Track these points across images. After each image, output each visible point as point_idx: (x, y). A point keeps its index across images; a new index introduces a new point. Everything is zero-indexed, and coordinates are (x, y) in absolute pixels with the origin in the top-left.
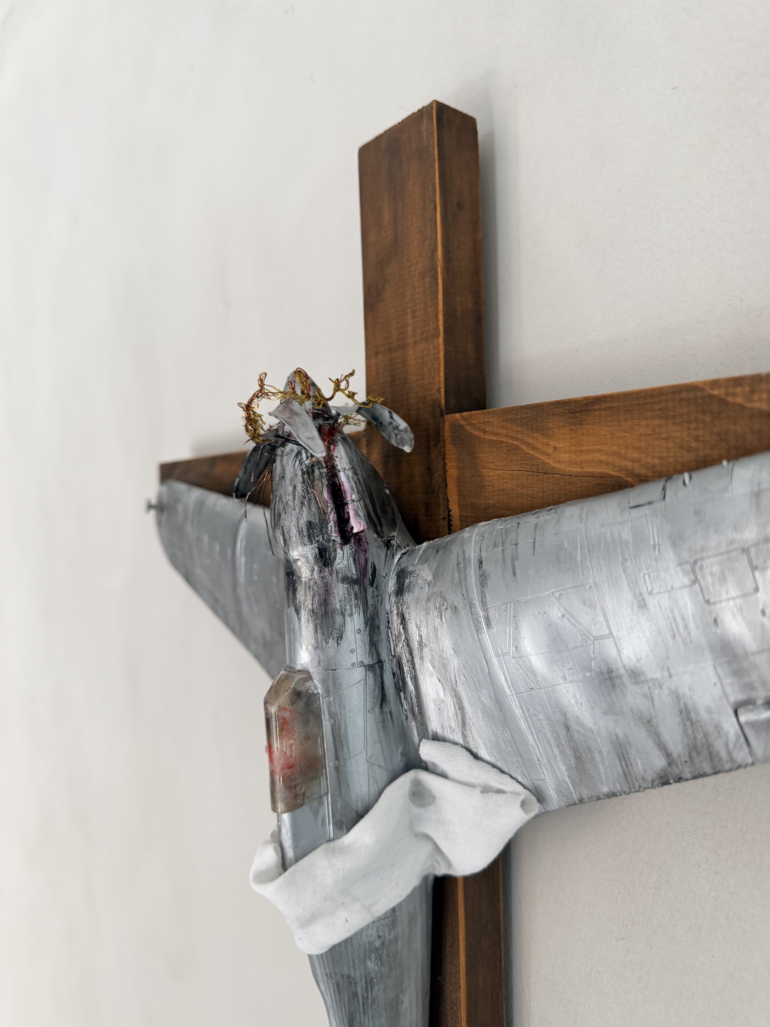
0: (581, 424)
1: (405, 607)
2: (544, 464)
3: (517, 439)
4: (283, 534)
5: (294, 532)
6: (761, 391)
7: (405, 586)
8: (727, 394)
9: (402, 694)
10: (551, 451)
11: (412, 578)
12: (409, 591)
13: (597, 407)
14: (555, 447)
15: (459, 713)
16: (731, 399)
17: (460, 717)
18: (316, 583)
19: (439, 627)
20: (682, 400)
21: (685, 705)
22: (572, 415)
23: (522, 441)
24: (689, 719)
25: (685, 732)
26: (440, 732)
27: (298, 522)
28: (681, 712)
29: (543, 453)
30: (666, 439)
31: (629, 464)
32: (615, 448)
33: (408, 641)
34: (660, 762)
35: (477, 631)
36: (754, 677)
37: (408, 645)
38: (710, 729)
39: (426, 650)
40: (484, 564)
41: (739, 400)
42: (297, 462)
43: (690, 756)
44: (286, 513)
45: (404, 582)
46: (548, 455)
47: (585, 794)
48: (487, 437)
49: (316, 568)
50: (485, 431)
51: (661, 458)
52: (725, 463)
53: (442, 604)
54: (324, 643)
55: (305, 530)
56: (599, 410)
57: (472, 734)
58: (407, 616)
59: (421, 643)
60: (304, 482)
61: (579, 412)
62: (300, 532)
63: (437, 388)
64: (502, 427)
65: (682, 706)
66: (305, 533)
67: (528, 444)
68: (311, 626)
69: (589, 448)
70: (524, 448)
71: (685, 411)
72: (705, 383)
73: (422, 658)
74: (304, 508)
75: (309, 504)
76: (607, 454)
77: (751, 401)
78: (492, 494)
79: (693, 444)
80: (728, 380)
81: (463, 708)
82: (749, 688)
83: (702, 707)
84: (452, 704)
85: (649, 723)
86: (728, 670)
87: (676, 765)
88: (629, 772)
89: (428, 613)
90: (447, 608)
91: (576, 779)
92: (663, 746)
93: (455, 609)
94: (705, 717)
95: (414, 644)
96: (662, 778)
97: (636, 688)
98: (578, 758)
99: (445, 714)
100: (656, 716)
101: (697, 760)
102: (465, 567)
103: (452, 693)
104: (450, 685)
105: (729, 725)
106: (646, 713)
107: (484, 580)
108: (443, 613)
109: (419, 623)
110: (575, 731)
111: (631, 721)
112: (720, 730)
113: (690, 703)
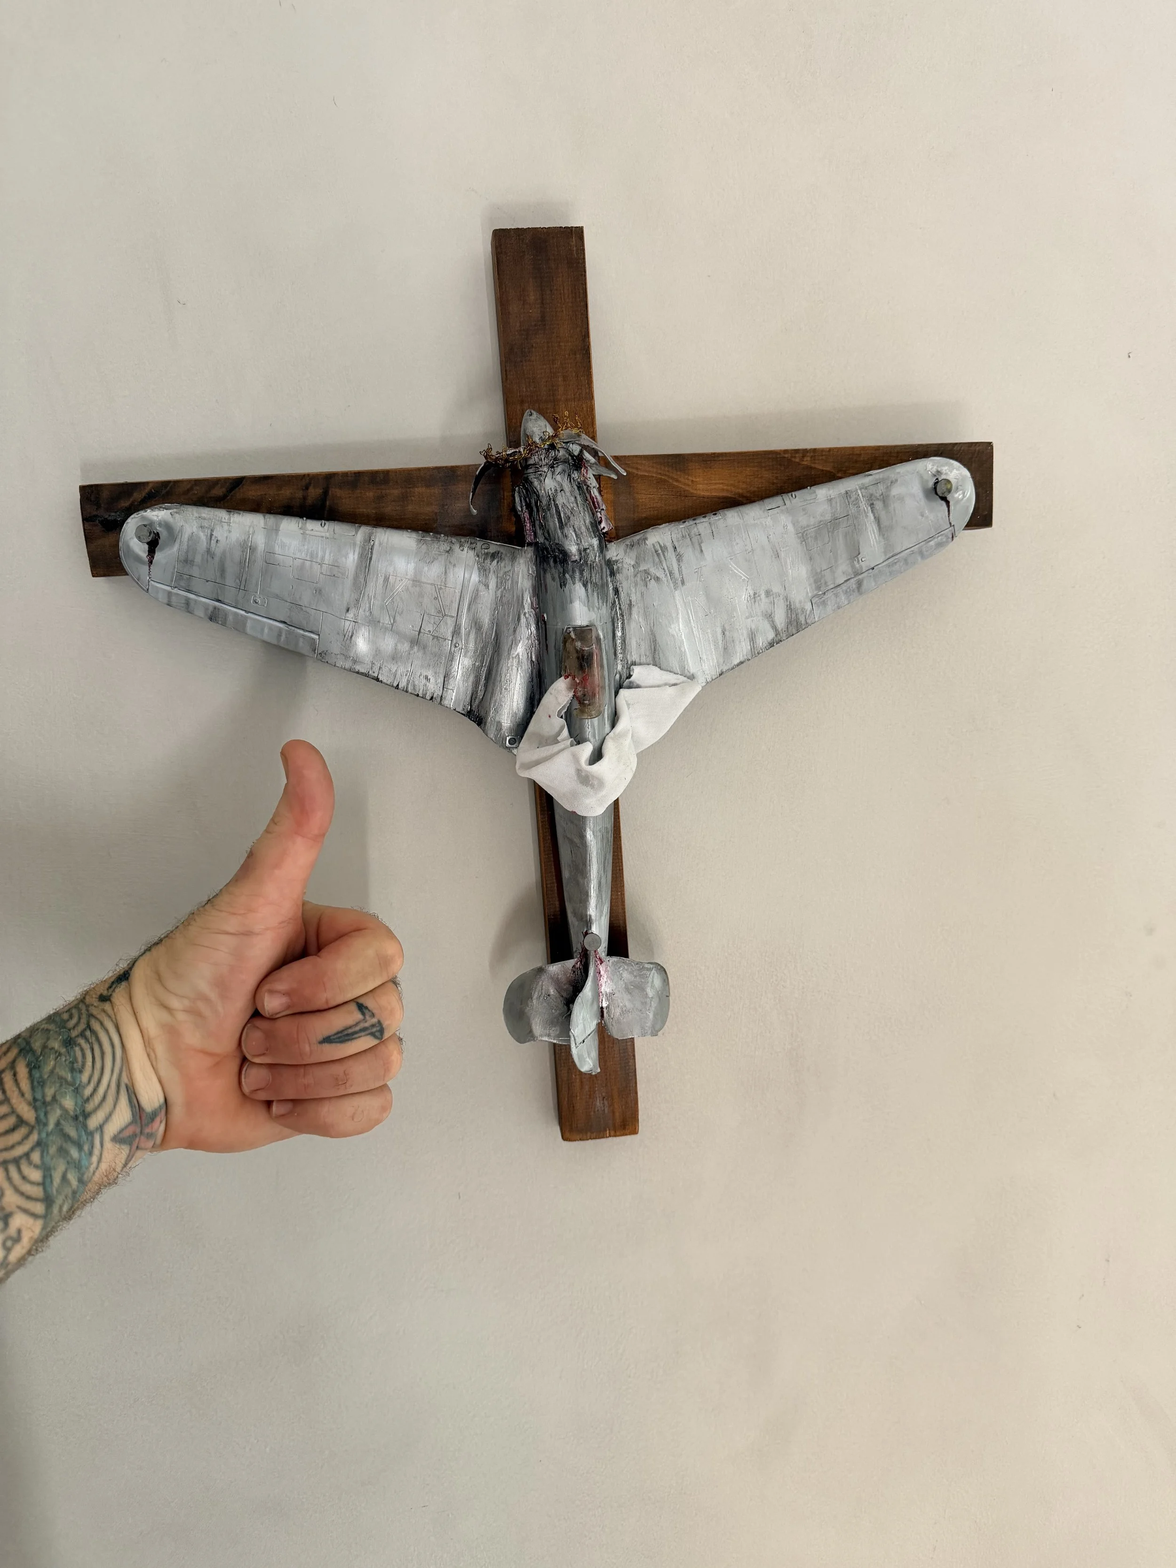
0: (710, 468)
1: (618, 583)
2: (685, 490)
3: (666, 475)
5: (583, 529)
6: (808, 456)
8: (792, 457)
9: (614, 642)
10: (690, 483)
11: (618, 564)
12: (619, 573)
13: (721, 458)
14: (693, 481)
16: (793, 459)
17: (653, 647)
18: (596, 564)
19: (645, 592)
20: (769, 458)
21: (789, 601)
22: (705, 463)
23: (669, 476)
24: (791, 609)
25: (787, 617)
28: (787, 606)
29: (685, 484)
30: (761, 477)
31: (741, 491)
32: (732, 482)
33: (620, 606)
34: (771, 635)
36: (823, 581)
37: (620, 608)
38: (799, 611)
39: (634, 609)
41: (797, 460)
43: (787, 627)
44: (574, 516)
46: (689, 485)
47: (725, 668)
48: (640, 473)
50: (637, 469)
52: (809, 488)
53: (646, 577)
54: (602, 605)
55: (590, 527)
56: (722, 461)
57: (659, 656)
58: (620, 589)
59: (630, 605)
62: (588, 529)
64: (653, 467)
65: (788, 603)
67: (672, 478)
69: (716, 482)
70: (671, 481)
71: (771, 464)
72: (781, 451)
73: (630, 614)
74: (586, 513)
76: (728, 485)
77: (803, 461)
78: (644, 510)
79: (775, 481)
80: (793, 450)
81: (656, 640)
82: (818, 588)
83: (797, 601)
84: (649, 639)
85: (769, 617)
86: (812, 580)
87: (780, 635)
88: (754, 647)
89: (636, 585)
90: (651, 579)
91: (721, 661)
92: (774, 628)
93: (657, 579)
94: (798, 605)
95: (625, 607)
96: (771, 644)
97: (767, 600)
98: (725, 649)
99: (643, 647)
100: (774, 612)
101: (790, 629)
102: (663, 552)
103: (650, 633)
104: (649, 628)
105: (808, 607)
106: (769, 612)
107: (679, 558)
108: (648, 583)
109: (629, 592)
110: (727, 633)
111: (761, 618)
112: (803, 610)
113: (792, 600)
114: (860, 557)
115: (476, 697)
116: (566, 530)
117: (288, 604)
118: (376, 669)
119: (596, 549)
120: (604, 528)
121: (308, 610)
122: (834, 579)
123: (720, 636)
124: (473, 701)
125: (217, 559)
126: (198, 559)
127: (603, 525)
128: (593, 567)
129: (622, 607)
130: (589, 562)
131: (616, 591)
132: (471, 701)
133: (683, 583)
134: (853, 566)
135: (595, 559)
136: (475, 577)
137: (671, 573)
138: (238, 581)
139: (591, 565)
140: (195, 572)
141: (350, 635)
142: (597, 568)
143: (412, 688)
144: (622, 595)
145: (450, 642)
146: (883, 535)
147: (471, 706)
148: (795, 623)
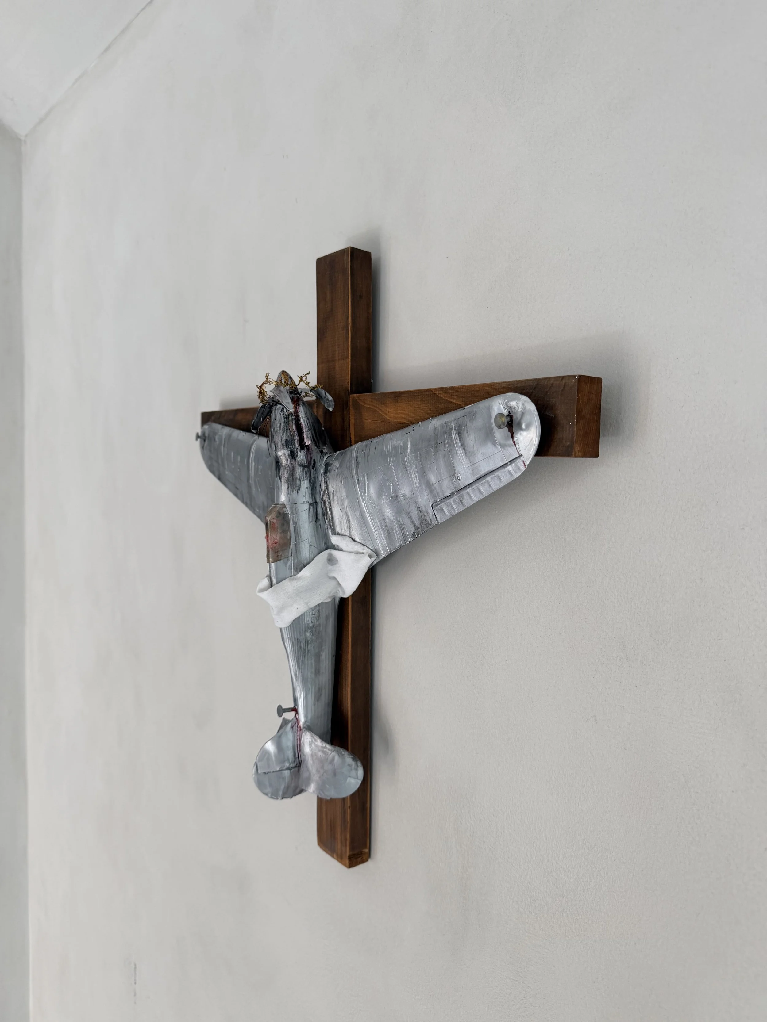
0: (398, 402)
1: (327, 479)
2: (385, 418)
3: (377, 407)
4: (275, 445)
5: (280, 444)
6: (448, 393)
7: (328, 470)
9: (325, 517)
10: (387, 413)
11: (331, 466)
12: (330, 472)
13: (403, 395)
14: (388, 411)
15: (348, 522)
16: (439, 396)
18: (288, 466)
19: (341, 486)
20: (427, 395)
22: (395, 398)
24: (420, 511)
25: (419, 516)
26: (340, 532)
27: (281, 440)
28: (417, 508)
29: (385, 413)
30: (419, 409)
31: (411, 419)
32: (407, 412)
33: (328, 493)
34: (413, 529)
35: (355, 486)
36: (435, 492)
37: (328, 495)
38: (425, 513)
39: (335, 497)
40: (358, 458)
41: (442, 396)
42: (282, 413)
43: (421, 525)
45: (328, 468)
47: (392, 548)
48: (366, 406)
49: (289, 460)
50: (365, 403)
51: (420, 417)
53: (342, 476)
54: (291, 492)
55: (284, 443)
56: (403, 397)
59: (333, 494)
60: (284, 422)
61: (397, 397)
62: (282, 444)
63: (347, 382)
64: (371, 402)
65: (418, 506)
66: (285, 444)
67: (380, 409)
68: (286, 485)
69: (400, 412)
70: (379, 411)
71: (427, 399)
72: (433, 389)
74: (284, 433)
75: (287, 432)
76: (405, 415)
77: (445, 396)
80: (439, 388)
82: (434, 497)
83: (423, 506)
84: (345, 519)
85: (408, 515)
86: (428, 491)
87: (417, 529)
88: (404, 535)
89: (336, 480)
91: (389, 542)
92: (413, 523)
93: (347, 478)
94: (424, 509)
95: (331, 495)
96: (414, 536)
97: (405, 501)
98: (389, 534)
99: (342, 523)
100: (411, 511)
101: (422, 527)
103: (346, 514)
104: (345, 510)
105: (430, 511)
106: (408, 511)
108: (343, 480)
109: (333, 485)
110: (387, 522)
111: (404, 515)
112: (427, 513)
113: (420, 504)
114: (456, 475)
119: (287, 457)
122: (443, 491)
123: (383, 523)
131: (326, 484)
133: (359, 482)
134: (453, 483)
142: (288, 468)
144: (330, 487)
148: (425, 522)
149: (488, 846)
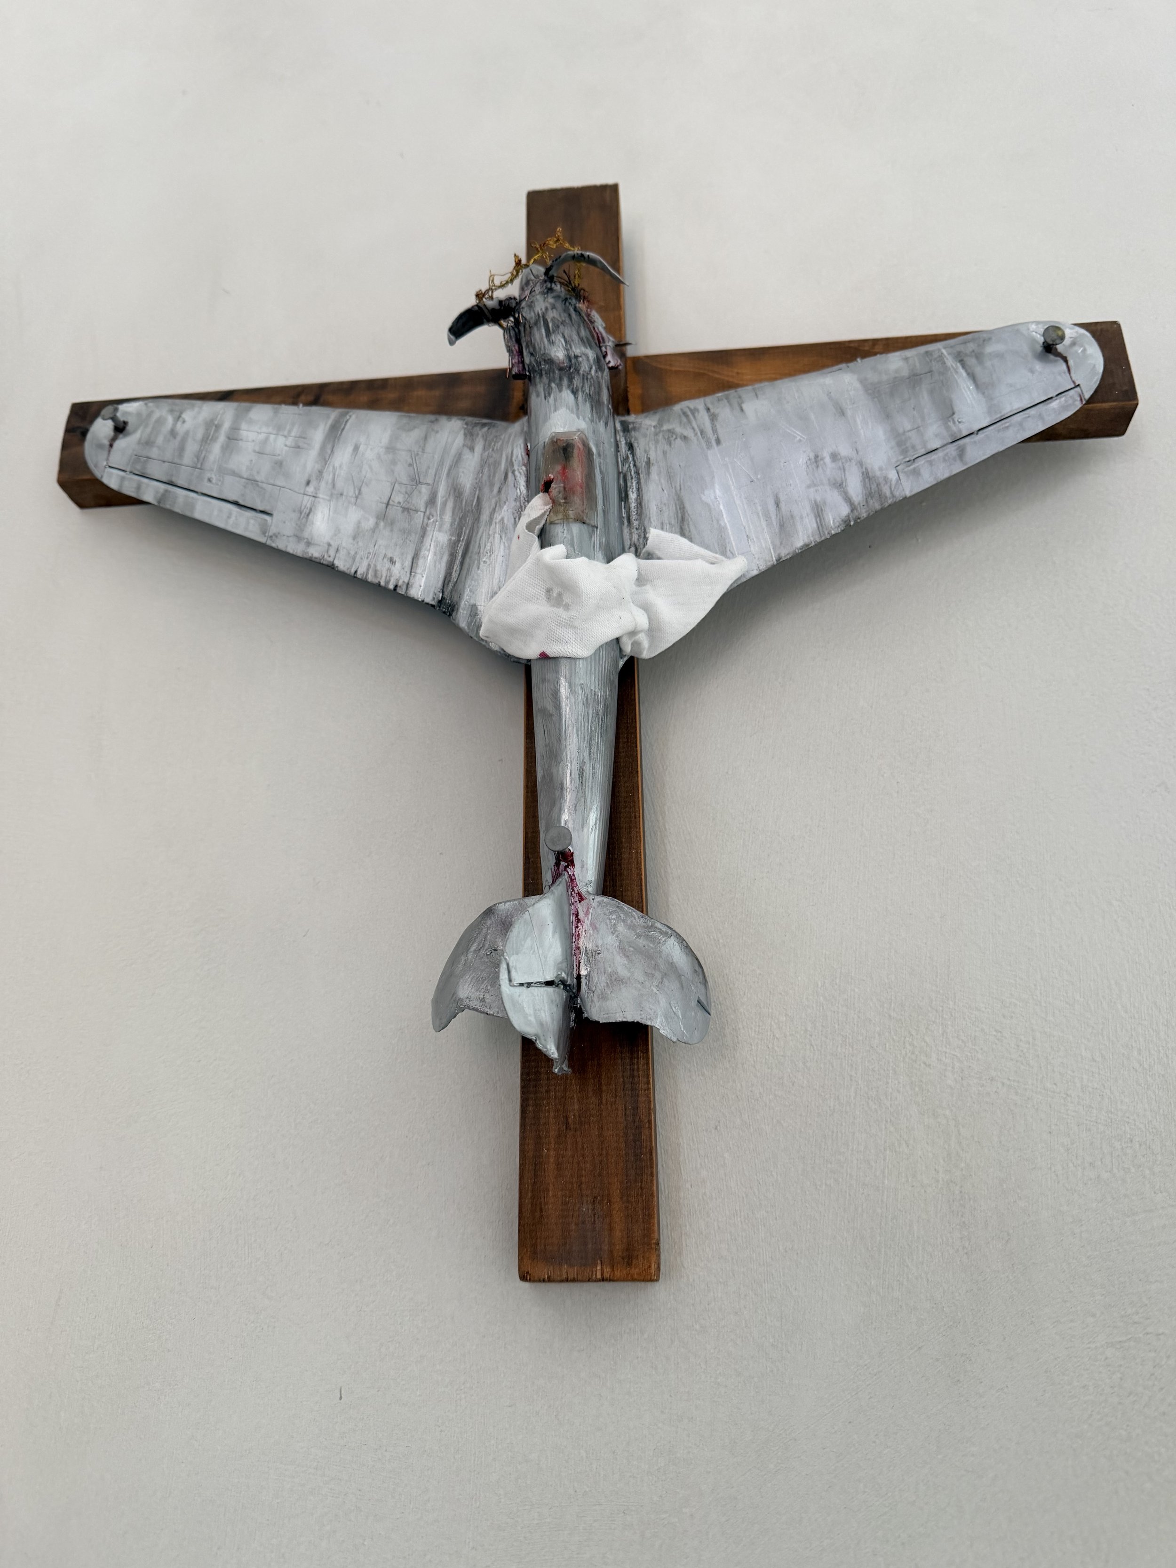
0: (759, 360)
2: (728, 382)
3: (705, 369)
7: (630, 428)
10: (735, 375)
11: (635, 425)
12: (635, 431)
13: (772, 351)
14: (737, 373)
15: (679, 512)
17: (680, 515)
19: (668, 452)
21: (866, 469)
22: (753, 356)
23: (708, 370)
24: (868, 477)
25: (864, 486)
28: (863, 473)
34: (845, 511)
36: (908, 444)
37: (635, 465)
38: (881, 480)
39: (653, 468)
43: (867, 502)
45: (629, 426)
46: (733, 377)
47: (784, 553)
48: (674, 369)
50: (671, 365)
57: (689, 527)
58: (635, 445)
59: (648, 463)
61: (757, 355)
64: (690, 363)
65: (864, 470)
67: (713, 371)
73: (648, 473)
81: (684, 507)
82: (904, 452)
83: (876, 468)
84: (674, 506)
85: (840, 486)
86: (893, 443)
87: (857, 510)
88: (821, 525)
89: (657, 442)
90: (676, 438)
91: (778, 542)
92: (848, 500)
93: (685, 438)
94: (878, 473)
95: (642, 464)
96: (845, 522)
97: (834, 465)
98: (782, 526)
99: (666, 514)
100: (846, 480)
101: (871, 502)
102: (693, 414)
103: (675, 498)
104: (674, 491)
105: (893, 475)
106: (839, 480)
107: (713, 418)
108: (672, 442)
109: (647, 449)
110: (783, 505)
111: (827, 488)
112: (886, 479)
113: (869, 467)
114: (956, 417)
115: (449, 581)
116: (553, 337)
117: (244, 480)
118: (332, 552)
120: (609, 362)
121: (264, 485)
122: (924, 443)
123: (772, 508)
124: (446, 586)
125: (179, 438)
126: (160, 440)
127: (609, 358)
128: (587, 378)
129: (638, 464)
130: (581, 372)
131: (631, 447)
132: (443, 587)
133: (718, 442)
134: (948, 428)
135: (590, 371)
136: (460, 440)
137: (702, 432)
138: (196, 460)
139: (583, 375)
140: (154, 452)
141: (308, 512)
143: (373, 574)
144: (639, 452)
145: (422, 514)
146: (983, 394)
147: (443, 592)
148: (877, 495)
149: (1003, 1084)
